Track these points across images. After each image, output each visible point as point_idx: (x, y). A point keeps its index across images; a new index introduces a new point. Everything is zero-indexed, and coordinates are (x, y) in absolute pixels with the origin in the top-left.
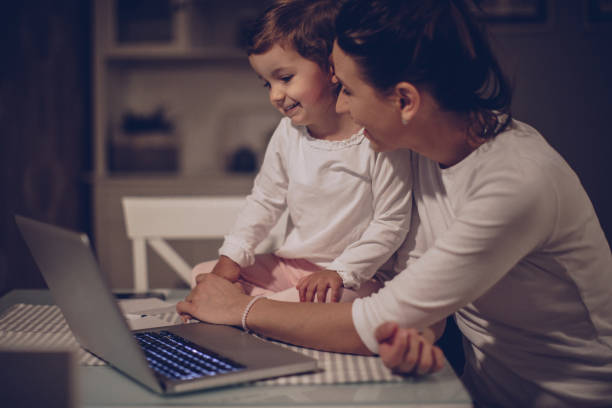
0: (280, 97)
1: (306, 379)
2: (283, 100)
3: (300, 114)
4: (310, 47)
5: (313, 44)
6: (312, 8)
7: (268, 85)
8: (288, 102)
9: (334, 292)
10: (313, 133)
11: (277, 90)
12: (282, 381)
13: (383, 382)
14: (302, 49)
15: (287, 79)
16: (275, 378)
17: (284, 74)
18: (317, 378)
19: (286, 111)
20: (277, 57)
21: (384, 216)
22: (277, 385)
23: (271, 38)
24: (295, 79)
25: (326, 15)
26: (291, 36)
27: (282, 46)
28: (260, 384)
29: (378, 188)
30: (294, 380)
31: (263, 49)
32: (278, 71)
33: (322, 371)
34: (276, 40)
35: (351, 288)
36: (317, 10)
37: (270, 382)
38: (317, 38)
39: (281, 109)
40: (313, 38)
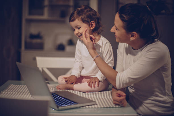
1: (93, 106)
2: (78, 33)
4: (86, 20)
5: (86, 19)
7: (74, 30)
8: (79, 34)
9: (98, 83)
11: (77, 31)
12: (87, 107)
13: (113, 107)
14: (83, 21)
15: (79, 28)
16: (85, 106)
17: (78, 27)
18: (96, 106)
19: (79, 37)
20: (77, 22)
22: (86, 108)
23: (76, 17)
24: (81, 28)
25: (89, 13)
26: (80, 17)
27: (78, 20)
28: (82, 107)
29: (104, 55)
30: (90, 107)
31: (73, 20)
32: (77, 26)
33: (97, 104)
34: (77, 18)
35: (101, 82)
36: (87, 11)
37: (84, 107)
38: (87, 18)
39: (77, 36)
40: (86, 18)
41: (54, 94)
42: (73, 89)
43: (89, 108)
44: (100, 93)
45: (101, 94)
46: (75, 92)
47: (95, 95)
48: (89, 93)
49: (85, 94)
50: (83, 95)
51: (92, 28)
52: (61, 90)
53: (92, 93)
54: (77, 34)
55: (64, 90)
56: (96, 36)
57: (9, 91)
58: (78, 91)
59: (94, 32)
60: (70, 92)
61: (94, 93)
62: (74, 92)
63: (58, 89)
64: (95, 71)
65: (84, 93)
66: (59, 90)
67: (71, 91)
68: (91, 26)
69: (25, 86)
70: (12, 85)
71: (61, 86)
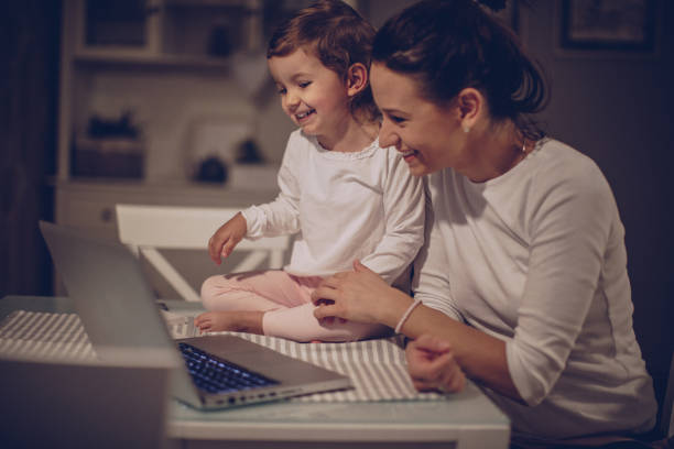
0: (295, 102)
1: (339, 396)
2: (298, 105)
3: (313, 124)
4: (334, 57)
5: (335, 53)
6: (338, 19)
7: (285, 91)
8: (302, 108)
10: (325, 144)
11: (293, 95)
12: (317, 398)
14: (325, 59)
15: (304, 85)
16: (309, 394)
18: (350, 395)
19: (298, 118)
20: (297, 61)
21: (396, 229)
22: (312, 402)
23: (295, 42)
24: (312, 85)
26: (315, 43)
27: (306, 52)
28: (295, 400)
29: (389, 202)
30: (328, 397)
31: (285, 52)
33: (352, 388)
34: (300, 44)
36: (342, 24)
37: (305, 399)
38: (340, 49)
39: (293, 117)
40: (336, 48)
41: (187, 346)
42: (259, 331)
43: (323, 402)
44: (364, 343)
45: (370, 348)
46: (268, 341)
47: (345, 354)
48: (323, 346)
49: (309, 350)
50: (298, 352)
51: (352, 92)
52: (214, 334)
53: (333, 346)
54: (293, 108)
55: (224, 333)
56: (366, 122)
57: (11, 337)
58: (278, 336)
59: (358, 104)
60: (248, 342)
61: (343, 345)
62: (263, 341)
63: (202, 329)
64: (347, 259)
65: (303, 346)
66: (204, 334)
67: (253, 338)
68: (353, 83)
69: (73, 316)
70: (22, 313)
71: (214, 319)
